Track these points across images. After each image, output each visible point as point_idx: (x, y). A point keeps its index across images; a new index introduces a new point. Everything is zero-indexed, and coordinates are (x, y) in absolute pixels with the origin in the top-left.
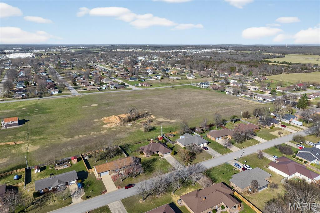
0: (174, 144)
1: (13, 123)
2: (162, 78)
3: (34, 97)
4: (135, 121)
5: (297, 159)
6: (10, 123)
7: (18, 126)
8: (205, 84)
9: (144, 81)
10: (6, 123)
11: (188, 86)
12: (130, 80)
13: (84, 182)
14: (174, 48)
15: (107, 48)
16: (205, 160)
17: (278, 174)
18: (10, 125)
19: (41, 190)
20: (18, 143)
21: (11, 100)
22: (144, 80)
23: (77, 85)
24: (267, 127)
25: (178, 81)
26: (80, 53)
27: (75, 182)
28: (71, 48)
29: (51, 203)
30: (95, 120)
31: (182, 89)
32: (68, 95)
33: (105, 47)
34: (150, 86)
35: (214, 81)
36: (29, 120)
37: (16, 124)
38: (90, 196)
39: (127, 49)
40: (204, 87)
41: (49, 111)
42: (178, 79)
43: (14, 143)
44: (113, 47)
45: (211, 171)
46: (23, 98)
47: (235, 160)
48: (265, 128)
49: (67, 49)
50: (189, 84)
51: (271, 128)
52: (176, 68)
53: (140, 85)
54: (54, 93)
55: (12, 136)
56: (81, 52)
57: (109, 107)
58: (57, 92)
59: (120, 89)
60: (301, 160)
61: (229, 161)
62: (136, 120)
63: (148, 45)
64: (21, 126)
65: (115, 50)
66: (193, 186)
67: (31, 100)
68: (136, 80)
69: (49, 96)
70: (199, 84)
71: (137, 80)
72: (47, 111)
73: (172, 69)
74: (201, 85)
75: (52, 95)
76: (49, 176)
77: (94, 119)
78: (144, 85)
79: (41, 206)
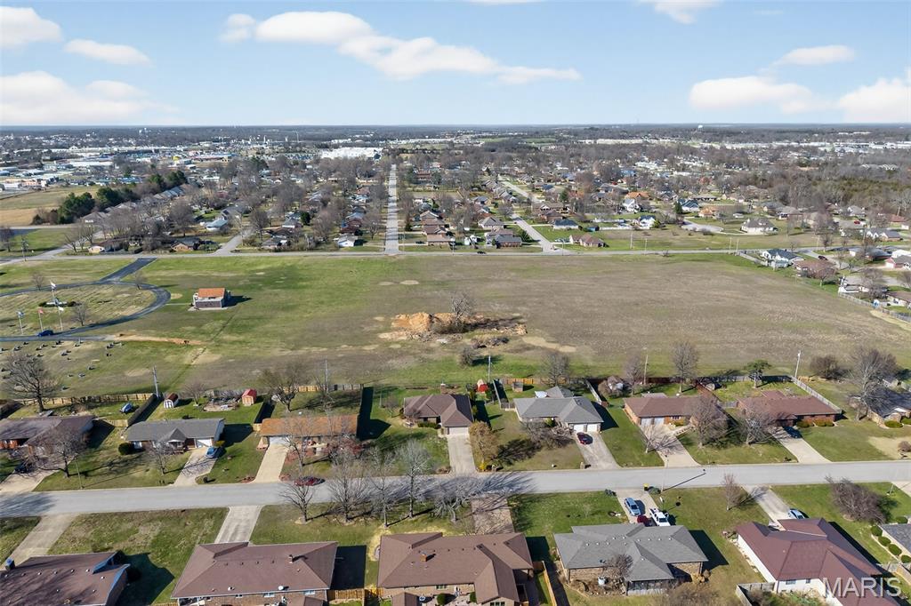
0: (506, 410)
1: (212, 300)
2: (657, 226)
3: (298, 250)
4: (464, 332)
5: (886, 542)
6: (206, 300)
7: (221, 308)
8: (781, 256)
9: (594, 230)
10: (200, 299)
11: (723, 257)
12: (555, 227)
13: (227, 449)
14: (787, 134)
15: (576, 135)
16: (551, 469)
17: (755, 567)
18: (207, 305)
19: (138, 442)
20: (191, 343)
21: (255, 251)
22: (597, 229)
23: (411, 230)
24: (876, 418)
25: (705, 239)
26: (492, 147)
27: (209, 443)
28: (484, 134)
29: (137, 473)
30: (377, 318)
31: (694, 263)
32: (375, 253)
33: (569, 133)
34: (600, 245)
35: (828, 248)
36: (250, 299)
37: (216, 304)
38: (213, 480)
39: (631, 137)
40: (773, 264)
41: (304, 283)
42: (706, 233)
43: (183, 342)
44: (593, 132)
45: (538, 501)
46: (276, 251)
47: (646, 489)
48: (870, 420)
49: (472, 138)
50: (730, 252)
51: (889, 424)
52: (732, 199)
53: (572, 241)
54: (343, 244)
55: (193, 328)
56: (494, 147)
57: (437, 290)
58: (351, 244)
59: (507, 249)
60: (896, 551)
61: (620, 488)
62: (467, 331)
63: (700, 127)
64: (225, 308)
65: (592, 141)
66: (451, 524)
67: (288, 256)
68: (572, 227)
69: (331, 251)
70: (764, 253)
71: (577, 227)
72: (300, 283)
73: (715, 199)
74: (770, 256)
75: (339, 248)
76: (180, 419)
77: (376, 316)
78: (581, 242)
79: (118, 473)
